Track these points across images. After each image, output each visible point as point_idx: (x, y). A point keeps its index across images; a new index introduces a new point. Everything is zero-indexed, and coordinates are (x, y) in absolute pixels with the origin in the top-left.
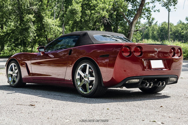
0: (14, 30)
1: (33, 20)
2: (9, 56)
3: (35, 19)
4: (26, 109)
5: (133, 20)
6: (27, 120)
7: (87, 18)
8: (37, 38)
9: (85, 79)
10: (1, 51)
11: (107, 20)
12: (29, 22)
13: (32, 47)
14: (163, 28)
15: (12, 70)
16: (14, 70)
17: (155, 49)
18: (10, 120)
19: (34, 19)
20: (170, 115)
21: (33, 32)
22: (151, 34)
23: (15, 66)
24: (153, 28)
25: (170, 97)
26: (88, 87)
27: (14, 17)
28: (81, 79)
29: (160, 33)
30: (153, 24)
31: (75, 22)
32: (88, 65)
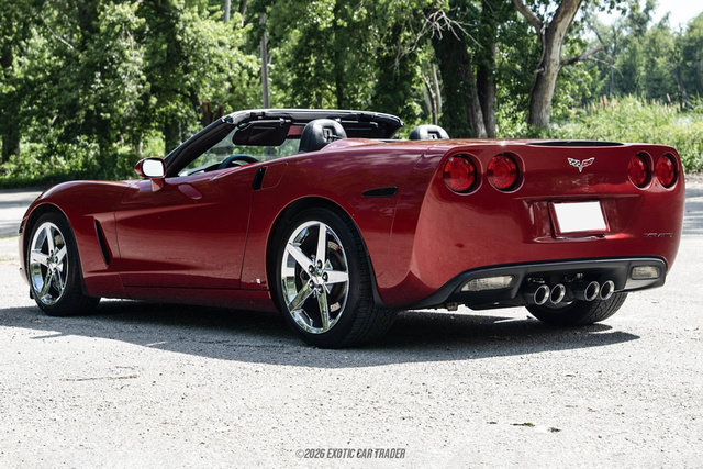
0: (59, 69)
1: (137, 26)
2: (38, 181)
3: (144, 20)
4: (92, 395)
5: (558, 15)
6: (91, 429)
7: (359, 16)
8: (154, 100)
9: (314, 278)
10: (6, 159)
11: (442, 21)
12: (118, 35)
13: (135, 140)
14: (693, 44)
15: (45, 250)
16: (51, 247)
17: (570, 160)
18: (33, 430)
19: (136, 22)
20: (596, 403)
21: (139, 76)
22: (642, 68)
23: (55, 233)
24: (653, 41)
25: (638, 337)
26: (325, 308)
27: (56, 13)
28: (300, 277)
29: (684, 62)
30: (650, 26)
31: (313, 32)
32: (323, 228)
